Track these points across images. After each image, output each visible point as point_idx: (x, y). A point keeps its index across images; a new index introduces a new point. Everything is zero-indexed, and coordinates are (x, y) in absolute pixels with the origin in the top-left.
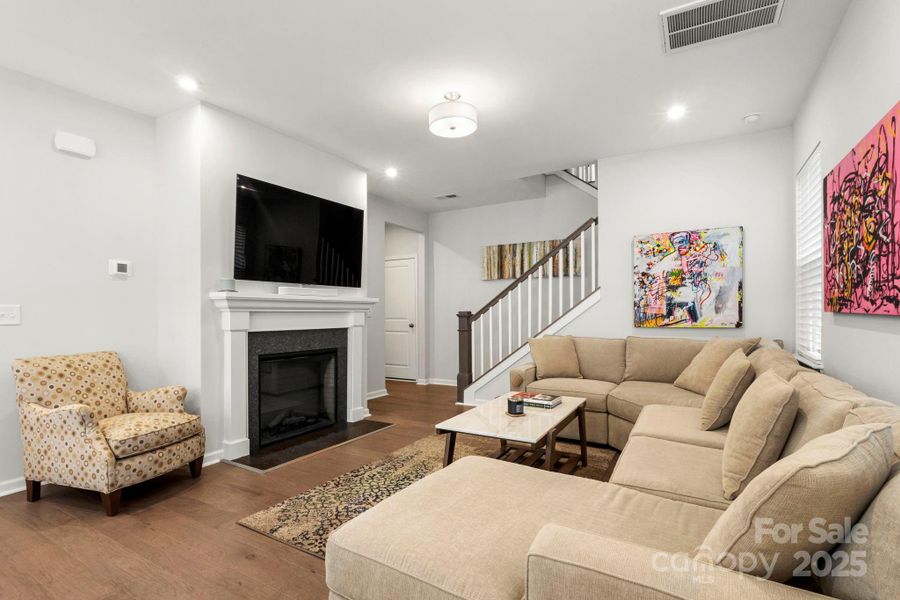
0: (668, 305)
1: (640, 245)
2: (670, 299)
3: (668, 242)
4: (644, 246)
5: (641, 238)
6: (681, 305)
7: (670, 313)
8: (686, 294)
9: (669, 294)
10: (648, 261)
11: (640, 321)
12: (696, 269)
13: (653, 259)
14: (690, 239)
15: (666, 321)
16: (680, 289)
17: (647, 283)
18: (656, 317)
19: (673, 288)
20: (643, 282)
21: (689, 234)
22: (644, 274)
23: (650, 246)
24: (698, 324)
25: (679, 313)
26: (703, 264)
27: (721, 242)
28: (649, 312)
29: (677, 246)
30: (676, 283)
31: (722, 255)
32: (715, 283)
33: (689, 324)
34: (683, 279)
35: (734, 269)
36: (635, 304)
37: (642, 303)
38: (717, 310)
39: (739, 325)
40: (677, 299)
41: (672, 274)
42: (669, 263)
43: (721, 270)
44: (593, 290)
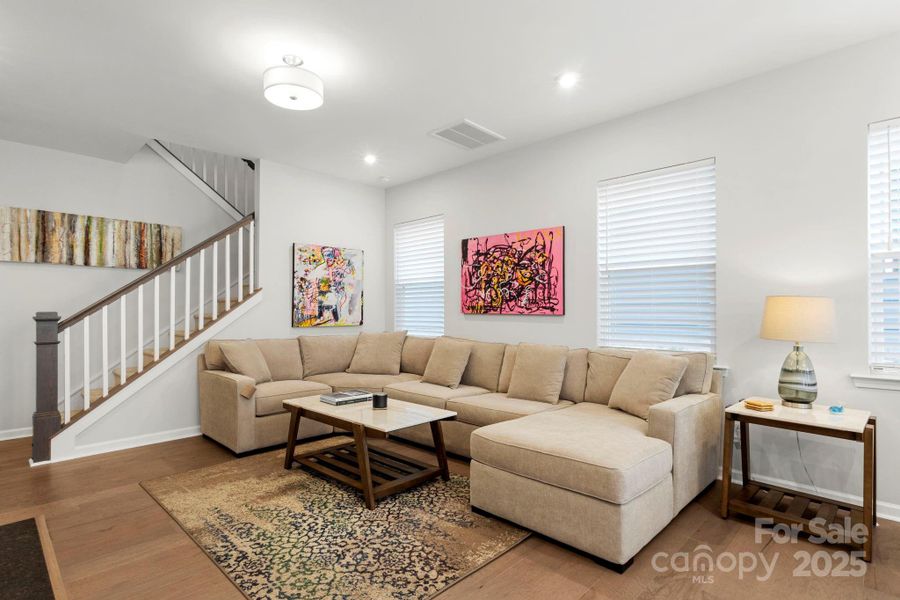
0: (320, 307)
1: (300, 253)
2: (321, 302)
3: (320, 254)
4: (303, 254)
5: (301, 246)
6: (328, 308)
7: (321, 314)
8: (331, 299)
9: (320, 298)
10: (306, 268)
11: (295, 323)
12: (338, 279)
13: (309, 267)
14: (334, 254)
15: (318, 321)
16: (328, 295)
17: (304, 287)
18: (310, 317)
19: (322, 293)
20: (301, 286)
21: (334, 250)
22: (302, 279)
23: (306, 255)
24: (338, 323)
25: (328, 314)
26: (342, 276)
27: (352, 260)
28: (305, 313)
29: (326, 258)
30: (325, 289)
31: (352, 270)
32: (349, 291)
33: (333, 323)
34: (330, 286)
35: (359, 281)
36: (294, 306)
37: (300, 305)
38: (350, 312)
39: (361, 323)
40: (326, 303)
41: (322, 281)
42: (319, 273)
43: (352, 281)
44: (251, 291)
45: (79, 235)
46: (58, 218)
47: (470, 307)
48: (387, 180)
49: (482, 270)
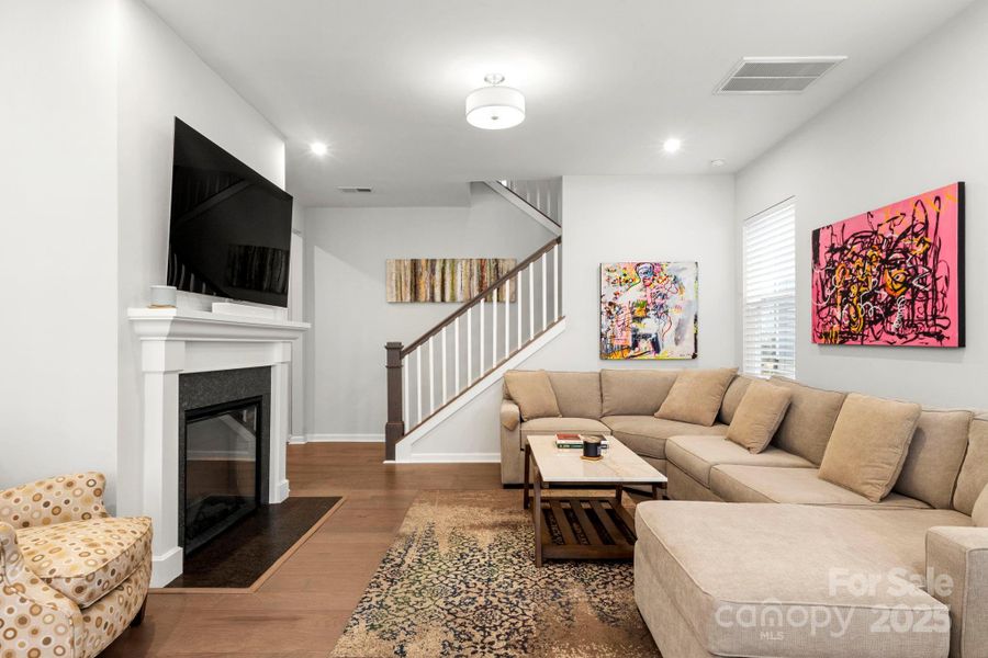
0: (634, 336)
1: (607, 273)
2: (635, 330)
3: (634, 273)
4: (611, 274)
5: (609, 266)
6: (645, 337)
7: (635, 345)
8: (649, 326)
9: (634, 325)
10: (615, 290)
11: (606, 353)
12: (658, 301)
13: (620, 289)
14: (654, 270)
15: (632, 353)
16: (645, 320)
17: (614, 313)
18: (622, 348)
19: (638, 319)
20: (609, 312)
21: (653, 266)
22: (611, 304)
23: (615, 276)
24: (660, 355)
25: (644, 345)
26: (664, 297)
27: (680, 276)
28: (616, 343)
29: (642, 277)
30: (640, 314)
31: (681, 289)
32: (675, 315)
33: (652, 356)
34: (647, 310)
35: (690, 302)
36: (602, 335)
37: (609, 334)
38: (677, 342)
39: (694, 356)
40: (642, 331)
41: (638, 305)
42: (634, 294)
43: (679, 303)
44: (556, 320)
45: (438, 276)
46: (423, 263)
47: (822, 336)
48: (720, 163)
49: (837, 276)
